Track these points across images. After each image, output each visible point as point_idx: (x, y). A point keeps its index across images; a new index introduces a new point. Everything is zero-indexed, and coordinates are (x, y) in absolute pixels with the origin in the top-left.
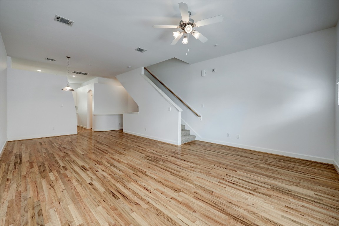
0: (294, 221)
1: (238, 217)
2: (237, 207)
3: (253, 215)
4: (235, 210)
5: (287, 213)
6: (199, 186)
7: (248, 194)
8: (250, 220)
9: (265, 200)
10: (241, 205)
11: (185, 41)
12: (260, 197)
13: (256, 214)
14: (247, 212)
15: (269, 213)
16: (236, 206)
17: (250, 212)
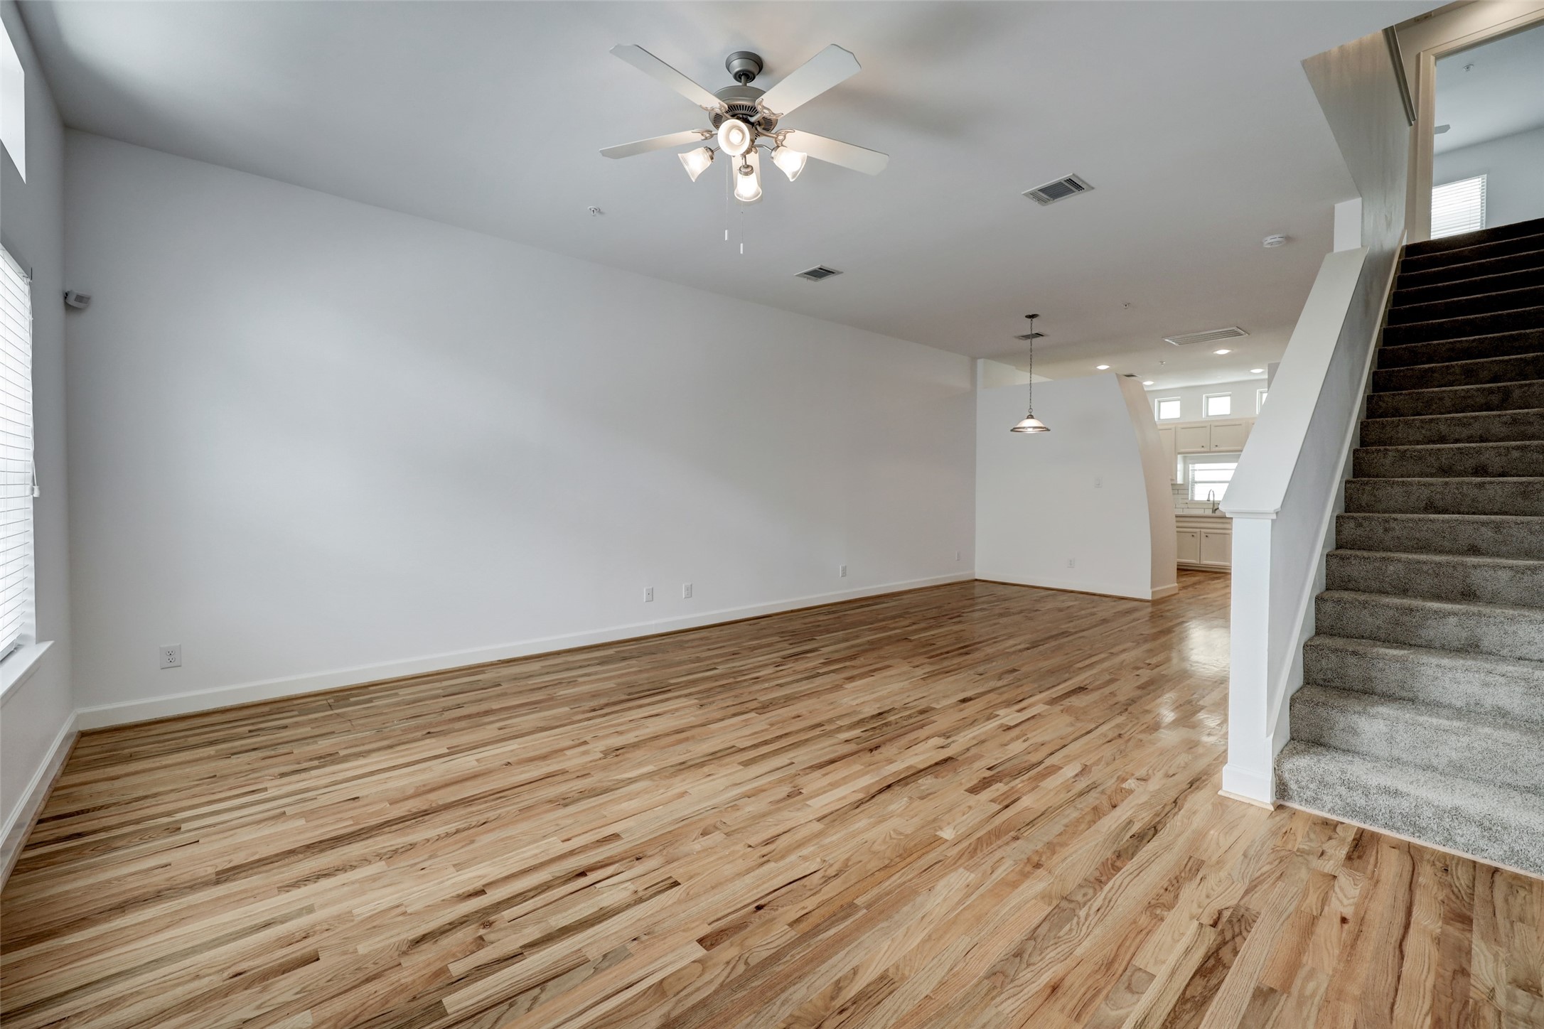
0: (267, 925)
1: (421, 818)
2: (454, 830)
3: (394, 848)
4: (446, 823)
5: (298, 936)
6: (613, 787)
7: (478, 885)
8: (389, 835)
9: (404, 913)
10: (451, 840)
11: (696, 162)
12: (431, 909)
13: (388, 856)
14: (415, 841)
15: (357, 885)
16: (457, 832)
17: (409, 847)
